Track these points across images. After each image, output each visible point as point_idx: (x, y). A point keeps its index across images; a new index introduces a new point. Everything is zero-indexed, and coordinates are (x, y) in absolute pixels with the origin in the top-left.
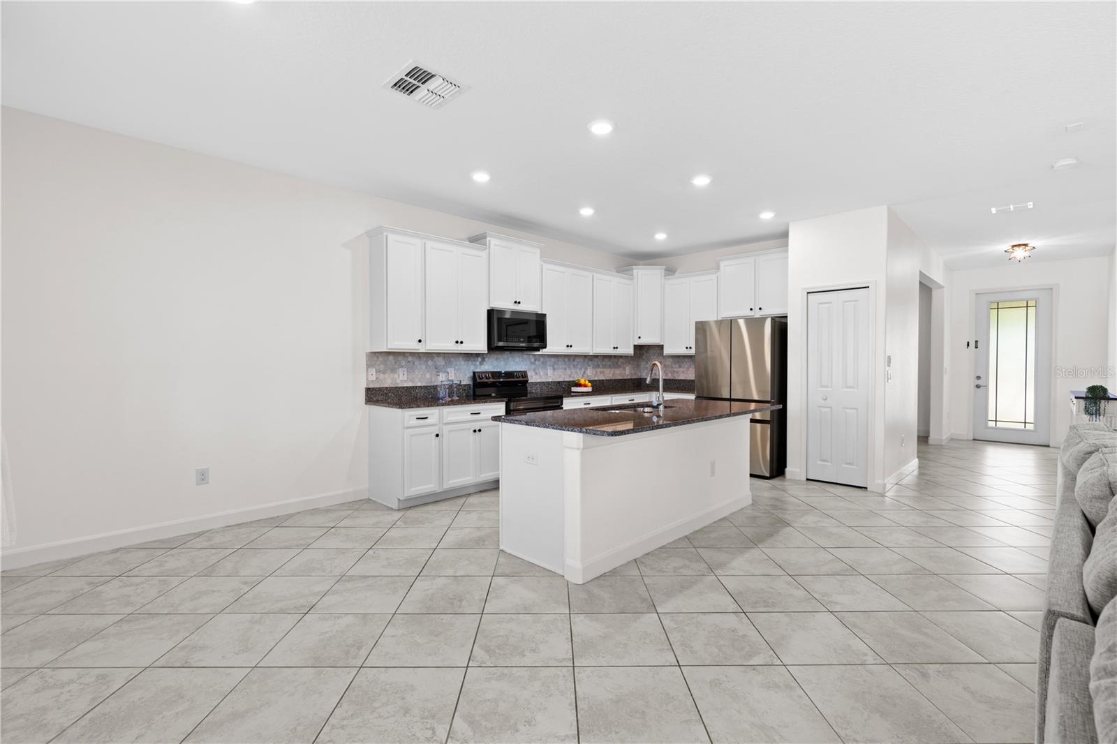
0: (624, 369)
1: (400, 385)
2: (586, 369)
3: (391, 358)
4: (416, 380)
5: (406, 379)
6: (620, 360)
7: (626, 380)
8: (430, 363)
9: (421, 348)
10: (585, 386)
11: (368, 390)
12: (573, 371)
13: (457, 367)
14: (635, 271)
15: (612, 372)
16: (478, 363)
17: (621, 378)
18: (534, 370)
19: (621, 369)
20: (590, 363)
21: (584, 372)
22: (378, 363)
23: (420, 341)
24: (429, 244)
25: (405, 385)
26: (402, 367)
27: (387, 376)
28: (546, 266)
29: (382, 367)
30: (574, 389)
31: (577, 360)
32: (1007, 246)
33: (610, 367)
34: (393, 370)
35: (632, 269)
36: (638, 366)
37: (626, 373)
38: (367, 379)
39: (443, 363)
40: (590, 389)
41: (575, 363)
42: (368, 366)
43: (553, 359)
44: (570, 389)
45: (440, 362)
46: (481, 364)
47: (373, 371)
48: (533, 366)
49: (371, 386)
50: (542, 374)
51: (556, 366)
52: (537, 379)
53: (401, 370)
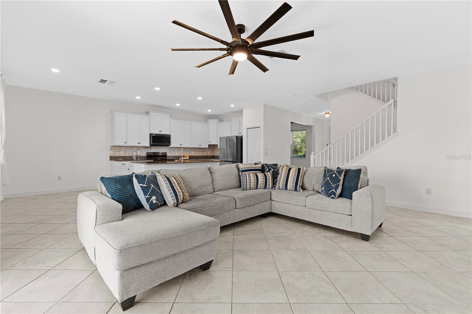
0: (207, 152)
1: (121, 156)
2: (191, 152)
3: (118, 147)
4: (127, 154)
5: (123, 154)
6: (206, 149)
7: (208, 156)
8: (132, 149)
9: (126, 145)
10: (186, 157)
11: (110, 157)
12: (186, 152)
13: (141, 151)
14: (209, 121)
15: (202, 153)
16: (149, 150)
17: (206, 155)
18: (170, 152)
19: (206, 152)
20: (193, 150)
21: (190, 153)
22: (114, 149)
23: (125, 143)
24: (128, 114)
25: (123, 155)
26: (122, 150)
27: (117, 153)
28: (171, 120)
29: (115, 150)
31: (187, 149)
32: (324, 113)
33: (201, 151)
34: (119, 151)
35: (208, 120)
36: (214, 151)
37: (209, 153)
38: (110, 153)
39: (136, 149)
40: (188, 158)
41: (187, 150)
42: (110, 150)
43: (178, 149)
45: (135, 149)
46: (150, 150)
47: (112, 151)
48: (170, 151)
49: (111, 156)
50: (173, 153)
51: (179, 151)
52: (171, 155)
53: (121, 151)
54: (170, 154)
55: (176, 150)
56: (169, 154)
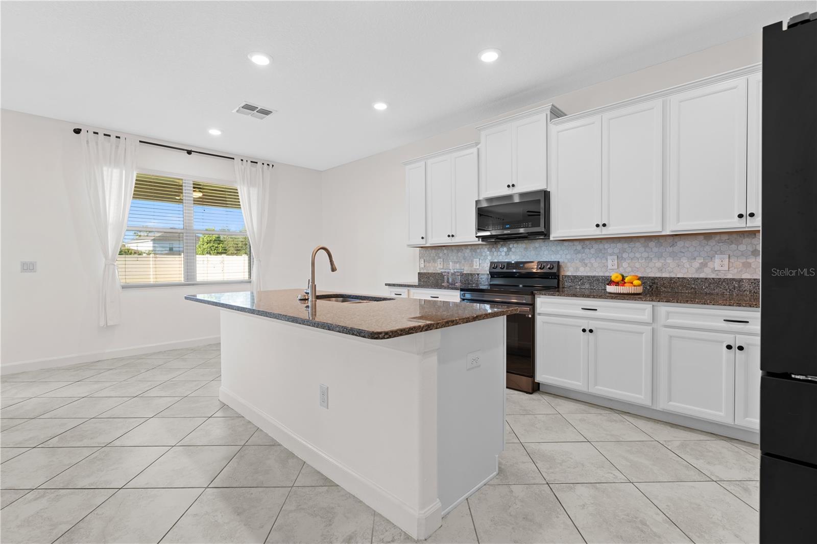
1: (439, 271)
2: (712, 258)
3: (433, 251)
5: (442, 266)
11: (419, 273)
12: (669, 260)
13: (482, 258)
16: (503, 253)
18: (582, 260)
21: (704, 265)
22: (426, 255)
26: (440, 258)
27: (430, 264)
29: (427, 259)
30: (610, 289)
34: (434, 261)
38: (420, 266)
39: (470, 254)
41: (676, 249)
42: (420, 258)
44: (605, 287)
45: (468, 253)
46: (507, 254)
47: (422, 261)
48: (579, 256)
49: (422, 271)
50: (596, 265)
51: (625, 255)
52: (583, 272)
53: (439, 260)
54: (582, 269)
55: (610, 251)
56: (577, 269)
